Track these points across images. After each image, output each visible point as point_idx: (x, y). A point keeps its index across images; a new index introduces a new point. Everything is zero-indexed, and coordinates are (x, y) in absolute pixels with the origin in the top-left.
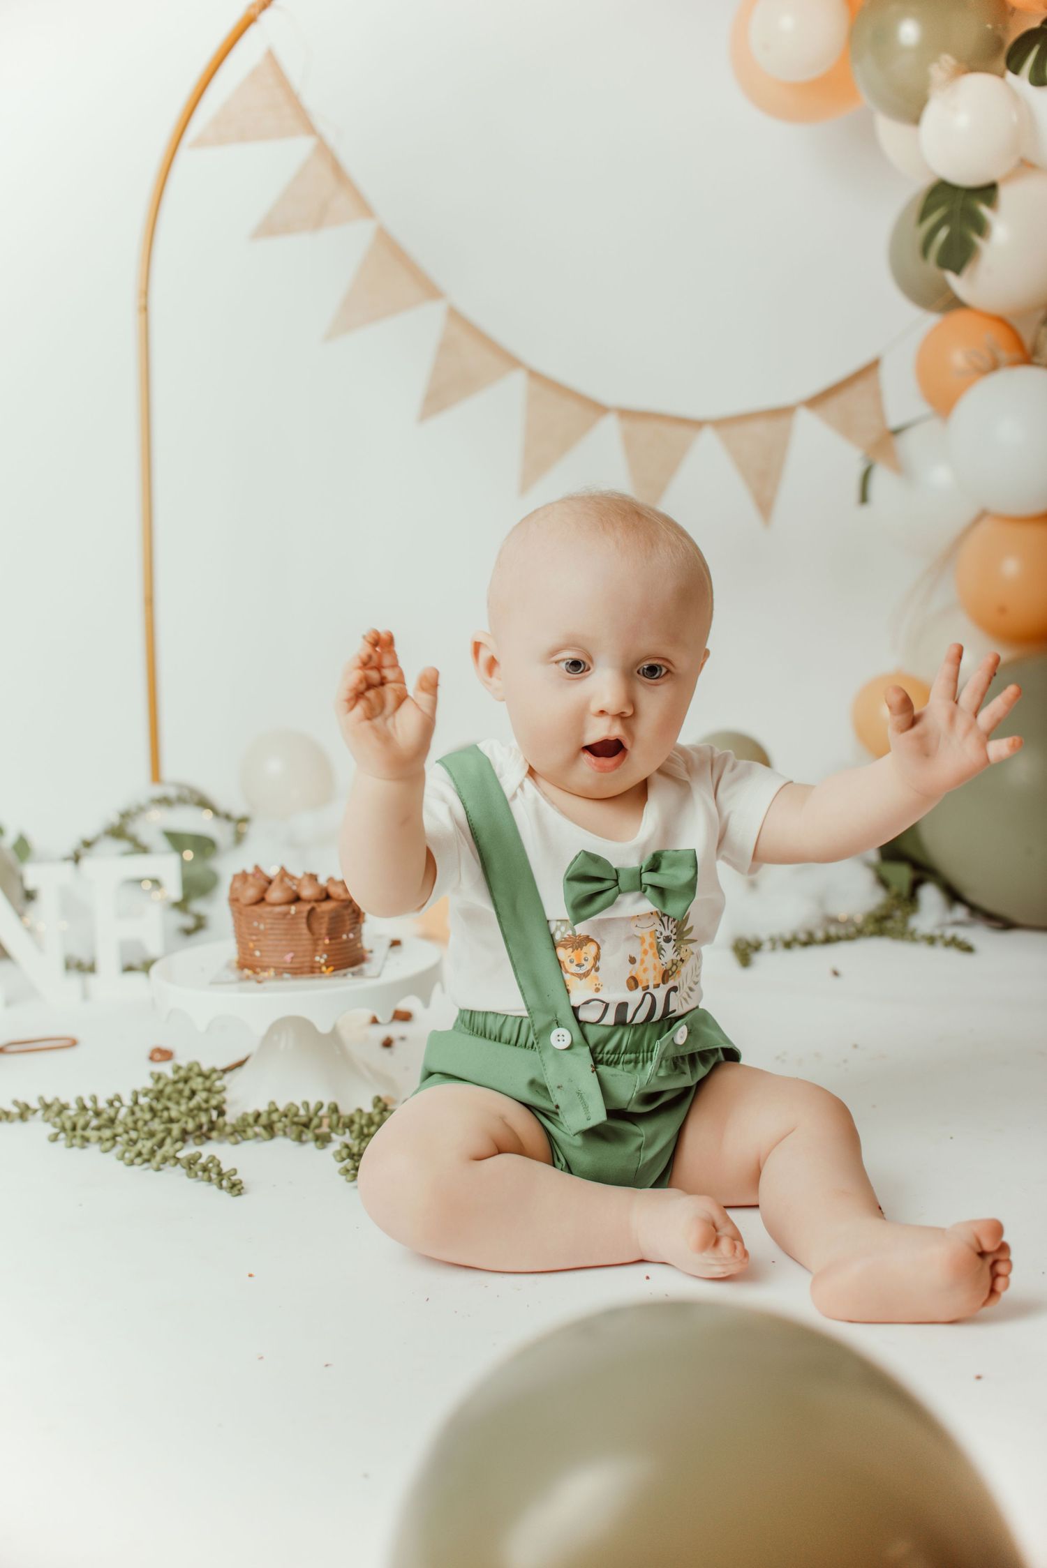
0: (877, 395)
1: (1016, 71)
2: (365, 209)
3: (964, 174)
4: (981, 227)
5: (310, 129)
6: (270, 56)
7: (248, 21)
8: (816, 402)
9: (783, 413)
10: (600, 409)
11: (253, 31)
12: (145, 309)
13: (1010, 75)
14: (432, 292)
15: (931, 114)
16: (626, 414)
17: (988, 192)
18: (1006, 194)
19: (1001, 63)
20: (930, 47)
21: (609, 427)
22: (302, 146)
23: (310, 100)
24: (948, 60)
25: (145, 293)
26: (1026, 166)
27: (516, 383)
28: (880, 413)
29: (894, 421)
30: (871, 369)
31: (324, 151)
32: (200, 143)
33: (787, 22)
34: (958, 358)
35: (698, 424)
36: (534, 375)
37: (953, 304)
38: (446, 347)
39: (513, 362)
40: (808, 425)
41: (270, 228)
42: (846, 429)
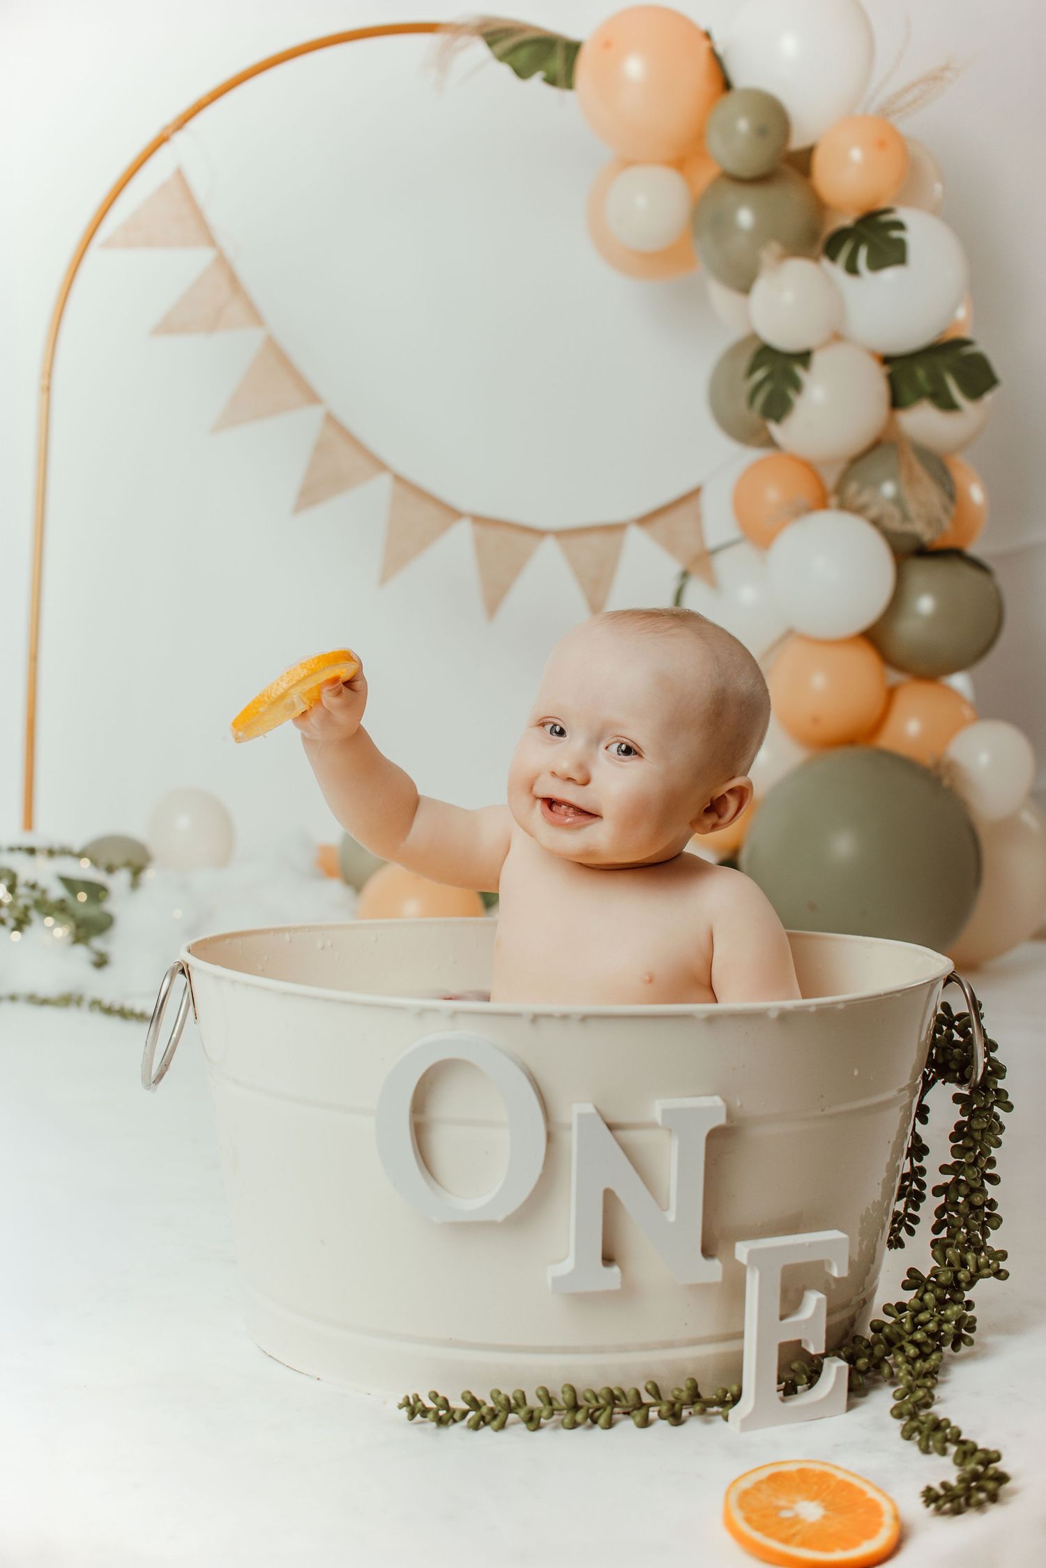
0: (698, 518)
1: (833, 257)
2: (256, 318)
3: (784, 339)
4: (797, 385)
5: (211, 241)
6: (179, 174)
7: (162, 140)
8: (645, 520)
9: (616, 528)
10: (455, 514)
11: (165, 150)
12: (47, 389)
13: (825, 262)
14: (312, 397)
15: (762, 288)
16: (478, 520)
17: (804, 357)
18: (818, 360)
19: (819, 247)
20: (762, 234)
21: (463, 532)
22: (202, 257)
23: (215, 216)
24: (775, 247)
25: (48, 373)
26: (837, 337)
27: (382, 485)
28: (699, 533)
29: (712, 541)
30: (694, 495)
31: (222, 261)
32: (109, 244)
33: (641, 202)
34: (773, 495)
35: (540, 533)
36: (399, 479)
37: (770, 443)
38: (321, 448)
39: (380, 466)
40: (636, 539)
41: (168, 326)
42: (670, 545)
